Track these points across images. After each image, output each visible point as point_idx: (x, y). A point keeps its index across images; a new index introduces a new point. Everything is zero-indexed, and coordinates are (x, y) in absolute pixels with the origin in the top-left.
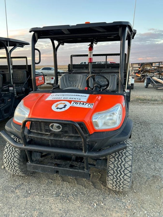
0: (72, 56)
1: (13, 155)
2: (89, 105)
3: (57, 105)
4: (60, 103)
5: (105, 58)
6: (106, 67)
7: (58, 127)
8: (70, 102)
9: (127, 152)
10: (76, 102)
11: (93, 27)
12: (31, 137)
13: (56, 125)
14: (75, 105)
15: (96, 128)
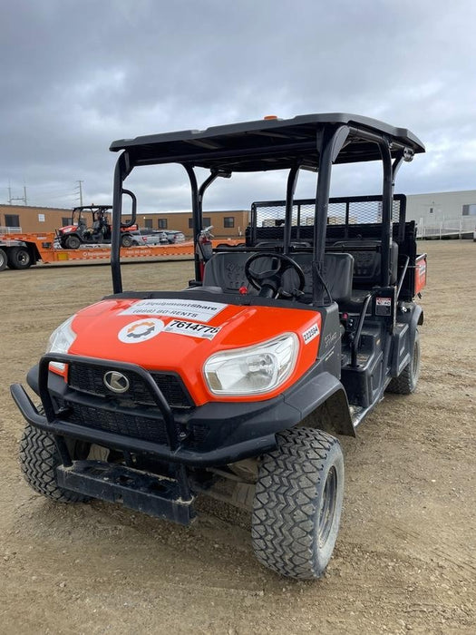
0: (255, 206)
1: (39, 458)
2: (208, 333)
3: (133, 328)
4: (143, 324)
5: (345, 209)
6: (347, 234)
7: (121, 381)
8: (167, 321)
9: (307, 464)
10: (180, 322)
11: (256, 131)
12: (70, 402)
13: (116, 374)
14: (175, 330)
15: (214, 391)
